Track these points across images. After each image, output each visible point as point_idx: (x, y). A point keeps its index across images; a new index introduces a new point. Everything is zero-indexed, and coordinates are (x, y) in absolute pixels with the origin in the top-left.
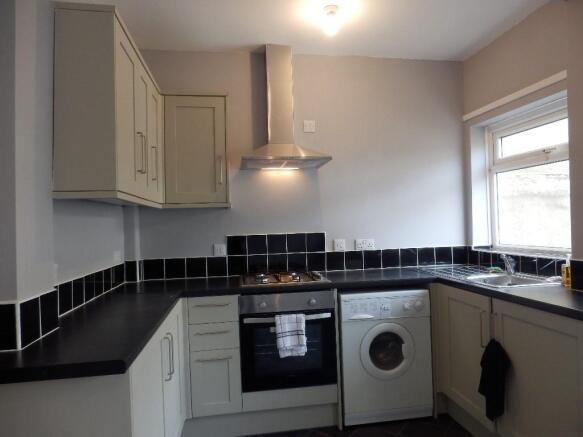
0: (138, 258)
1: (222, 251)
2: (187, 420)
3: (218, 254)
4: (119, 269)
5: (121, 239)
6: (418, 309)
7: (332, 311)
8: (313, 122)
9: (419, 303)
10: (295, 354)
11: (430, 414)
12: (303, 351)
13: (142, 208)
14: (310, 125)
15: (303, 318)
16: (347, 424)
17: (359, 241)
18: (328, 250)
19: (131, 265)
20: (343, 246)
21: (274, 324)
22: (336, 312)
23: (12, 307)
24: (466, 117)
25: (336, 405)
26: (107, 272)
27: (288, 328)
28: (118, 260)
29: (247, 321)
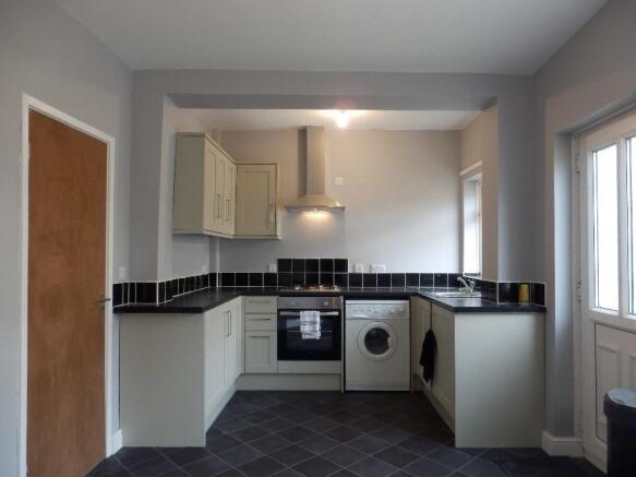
0: (218, 271)
1: (274, 269)
2: (242, 375)
3: (271, 271)
4: (205, 277)
5: (208, 258)
6: (401, 313)
7: (339, 311)
8: (341, 179)
9: (401, 310)
10: (312, 337)
11: (407, 389)
12: (318, 335)
13: (222, 239)
14: (339, 181)
15: (318, 313)
16: (347, 389)
17: (374, 266)
18: (350, 271)
19: (213, 276)
20: (362, 269)
21: (299, 317)
22: (342, 311)
23: (155, 284)
24: (463, 173)
25: (340, 375)
26: (198, 277)
27: (307, 319)
28: (205, 271)
29: (282, 313)
